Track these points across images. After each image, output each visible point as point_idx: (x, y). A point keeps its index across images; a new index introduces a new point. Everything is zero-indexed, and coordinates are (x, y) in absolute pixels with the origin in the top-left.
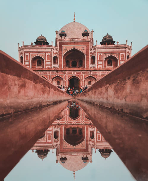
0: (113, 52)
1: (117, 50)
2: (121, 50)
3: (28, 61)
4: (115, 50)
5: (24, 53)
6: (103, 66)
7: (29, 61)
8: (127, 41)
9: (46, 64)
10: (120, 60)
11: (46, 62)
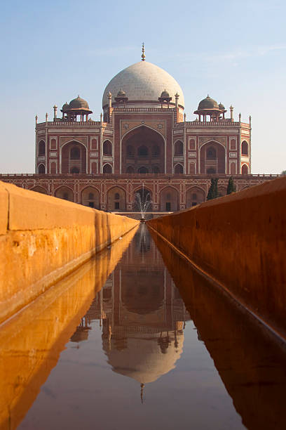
0: (217, 135)
1: (224, 131)
2: (230, 131)
3: (56, 151)
4: (218, 131)
5: (48, 135)
6: (197, 161)
7: (58, 151)
8: (240, 115)
9: (89, 157)
10: (228, 150)
11: (89, 153)
